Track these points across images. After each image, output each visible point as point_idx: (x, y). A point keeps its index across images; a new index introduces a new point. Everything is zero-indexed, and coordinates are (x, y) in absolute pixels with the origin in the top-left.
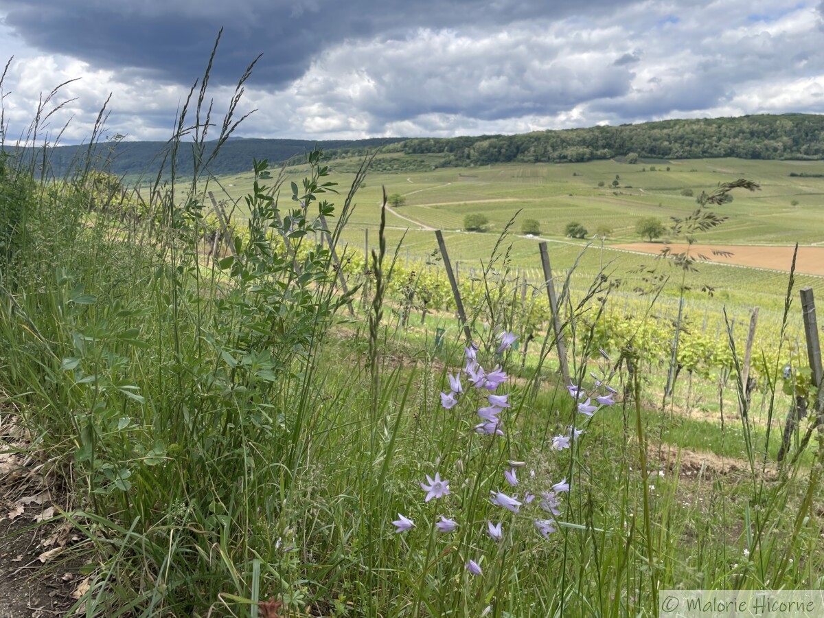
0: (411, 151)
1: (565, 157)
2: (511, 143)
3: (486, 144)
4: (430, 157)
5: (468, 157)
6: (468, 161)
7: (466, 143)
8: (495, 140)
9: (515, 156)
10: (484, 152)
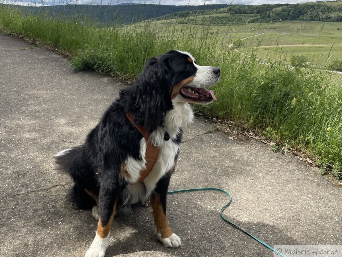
0: (234, 13)
1: (330, 18)
2: (296, 9)
3: (280, 9)
4: (245, 16)
5: (269, 17)
6: (269, 19)
7: (268, 9)
8: (285, 7)
9: (298, 17)
10: (279, 14)
